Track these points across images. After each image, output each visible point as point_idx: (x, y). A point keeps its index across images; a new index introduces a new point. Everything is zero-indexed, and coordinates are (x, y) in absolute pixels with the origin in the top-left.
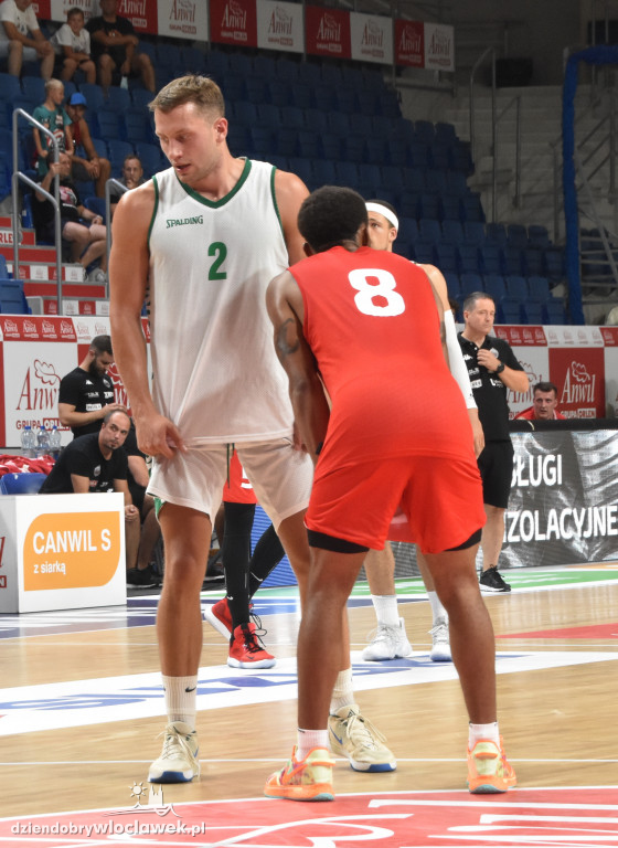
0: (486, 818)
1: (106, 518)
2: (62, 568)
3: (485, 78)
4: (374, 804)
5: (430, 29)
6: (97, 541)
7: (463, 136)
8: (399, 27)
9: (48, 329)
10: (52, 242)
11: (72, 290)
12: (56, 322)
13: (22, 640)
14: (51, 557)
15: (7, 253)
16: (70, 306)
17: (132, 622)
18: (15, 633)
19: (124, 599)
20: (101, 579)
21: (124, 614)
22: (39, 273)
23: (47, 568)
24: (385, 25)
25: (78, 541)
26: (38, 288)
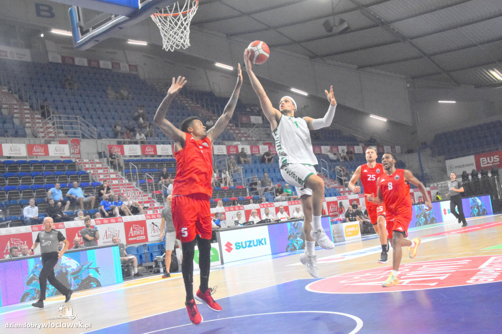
0: (424, 266)
1: (357, 225)
2: (351, 233)
3: (406, 153)
4: (406, 265)
5: (396, 147)
6: (356, 229)
7: (404, 162)
8: (391, 147)
9: (344, 198)
10: (343, 185)
11: (347, 192)
12: (345, 197)
13: (346, 245)
14: (349, 232)
15: (337, 187)
16: (347, 194)
17: (363, 240)
18: (345, 244)
19: (361, 237)
20: (357, 234)
21: (361, 239)
22: (342, 190)
23: (349, 233)
24: (389, 147)
25: (352, 229)
26: (341, 192)
